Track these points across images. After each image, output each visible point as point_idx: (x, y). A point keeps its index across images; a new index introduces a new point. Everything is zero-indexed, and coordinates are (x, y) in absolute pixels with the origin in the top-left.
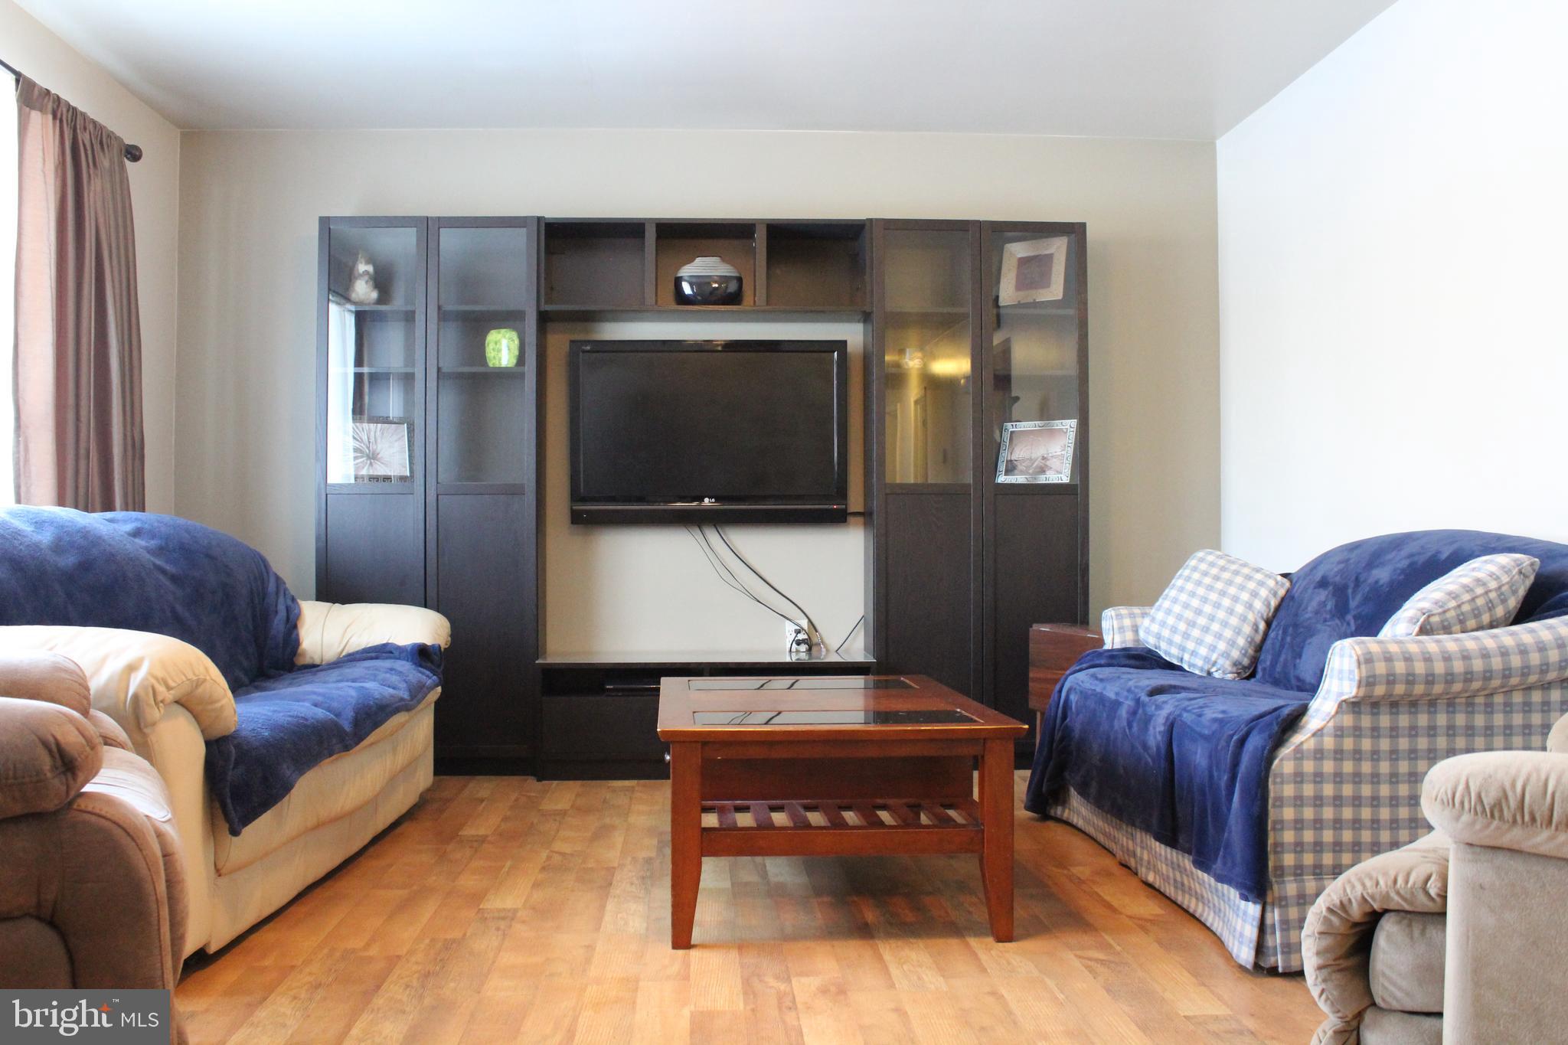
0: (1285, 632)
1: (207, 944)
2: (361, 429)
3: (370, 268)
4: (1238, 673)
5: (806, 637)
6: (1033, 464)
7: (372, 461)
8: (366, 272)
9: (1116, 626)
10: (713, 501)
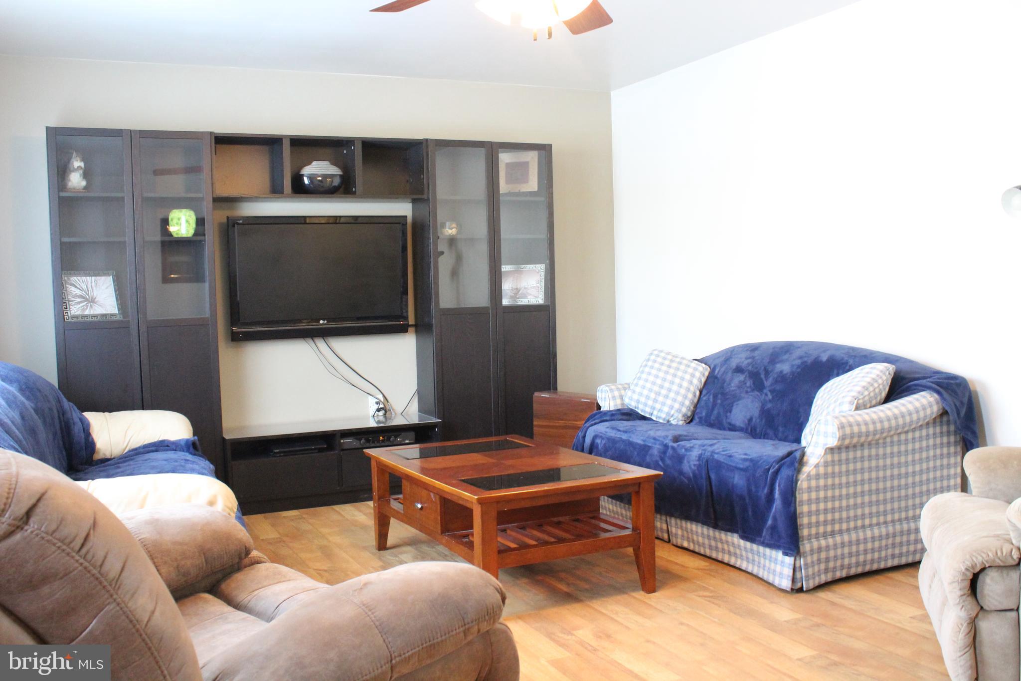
0: (715, 397)
2: (81, 282)
3: (82, 164)
4: (685, 421)
5: (382, 406)
6: (519, 291)
7: (92, 304)
8: (79, 167)
9: (610, 397)
10: (326, 322)
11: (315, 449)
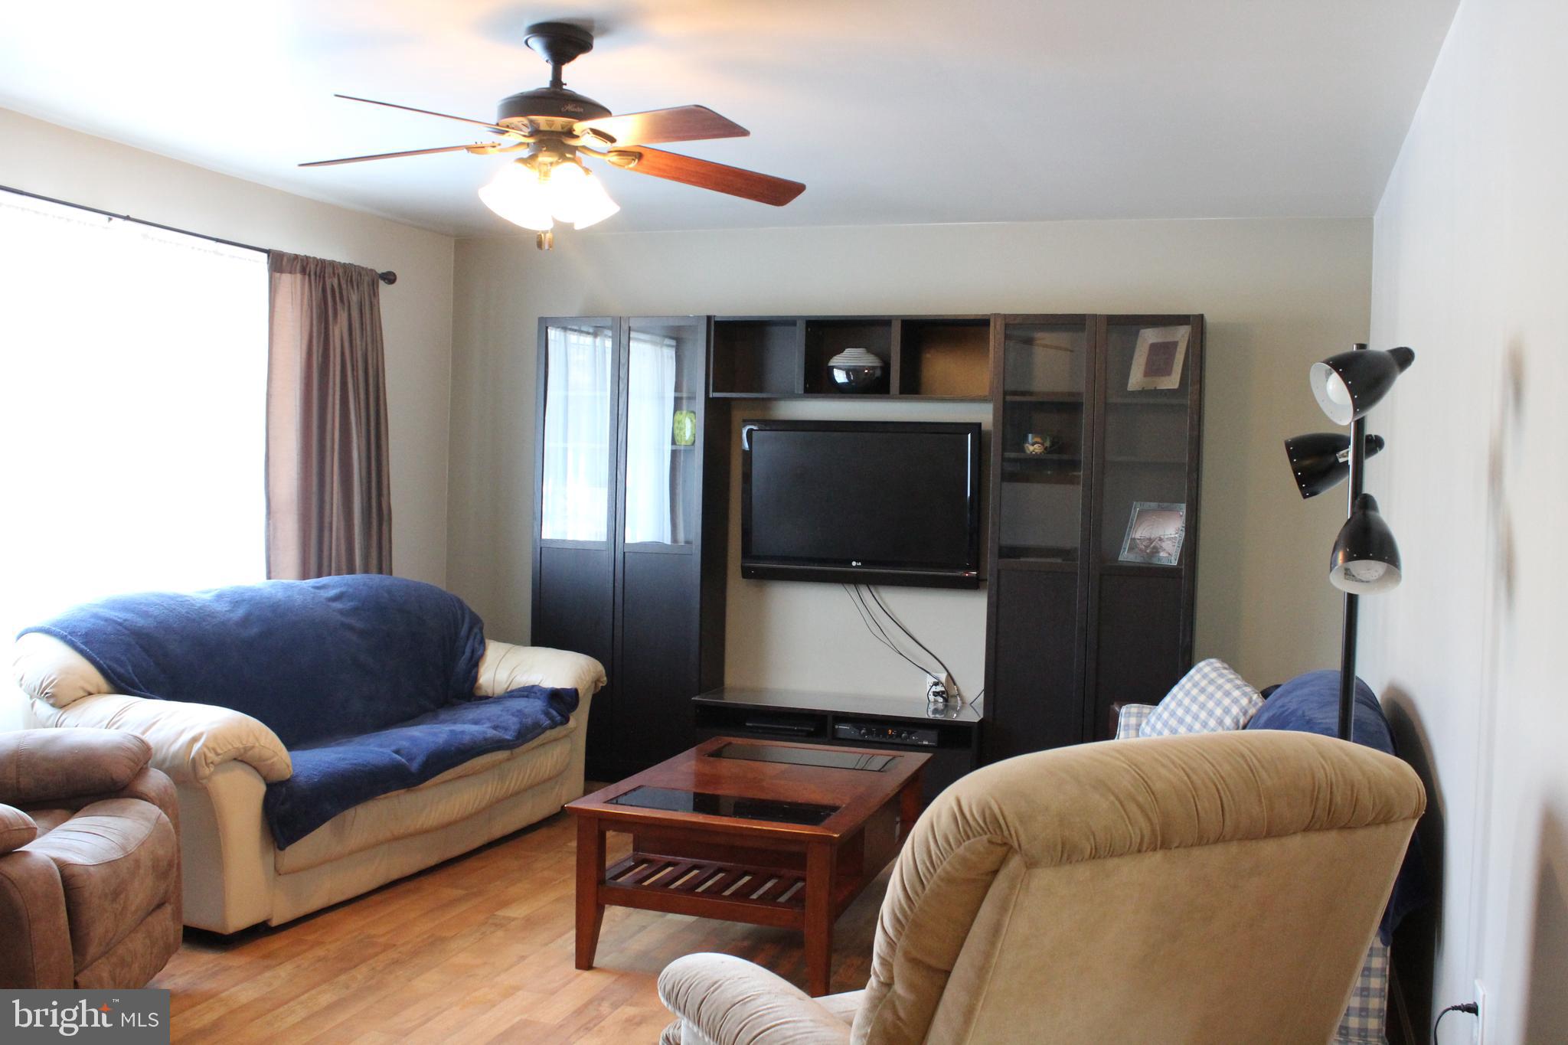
1: (269, 920)
5: (943, 689)
6: (1151, 543)
10: (860, 564)
11: (798, 731)
